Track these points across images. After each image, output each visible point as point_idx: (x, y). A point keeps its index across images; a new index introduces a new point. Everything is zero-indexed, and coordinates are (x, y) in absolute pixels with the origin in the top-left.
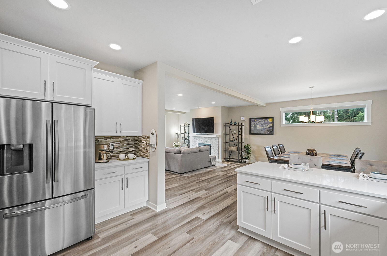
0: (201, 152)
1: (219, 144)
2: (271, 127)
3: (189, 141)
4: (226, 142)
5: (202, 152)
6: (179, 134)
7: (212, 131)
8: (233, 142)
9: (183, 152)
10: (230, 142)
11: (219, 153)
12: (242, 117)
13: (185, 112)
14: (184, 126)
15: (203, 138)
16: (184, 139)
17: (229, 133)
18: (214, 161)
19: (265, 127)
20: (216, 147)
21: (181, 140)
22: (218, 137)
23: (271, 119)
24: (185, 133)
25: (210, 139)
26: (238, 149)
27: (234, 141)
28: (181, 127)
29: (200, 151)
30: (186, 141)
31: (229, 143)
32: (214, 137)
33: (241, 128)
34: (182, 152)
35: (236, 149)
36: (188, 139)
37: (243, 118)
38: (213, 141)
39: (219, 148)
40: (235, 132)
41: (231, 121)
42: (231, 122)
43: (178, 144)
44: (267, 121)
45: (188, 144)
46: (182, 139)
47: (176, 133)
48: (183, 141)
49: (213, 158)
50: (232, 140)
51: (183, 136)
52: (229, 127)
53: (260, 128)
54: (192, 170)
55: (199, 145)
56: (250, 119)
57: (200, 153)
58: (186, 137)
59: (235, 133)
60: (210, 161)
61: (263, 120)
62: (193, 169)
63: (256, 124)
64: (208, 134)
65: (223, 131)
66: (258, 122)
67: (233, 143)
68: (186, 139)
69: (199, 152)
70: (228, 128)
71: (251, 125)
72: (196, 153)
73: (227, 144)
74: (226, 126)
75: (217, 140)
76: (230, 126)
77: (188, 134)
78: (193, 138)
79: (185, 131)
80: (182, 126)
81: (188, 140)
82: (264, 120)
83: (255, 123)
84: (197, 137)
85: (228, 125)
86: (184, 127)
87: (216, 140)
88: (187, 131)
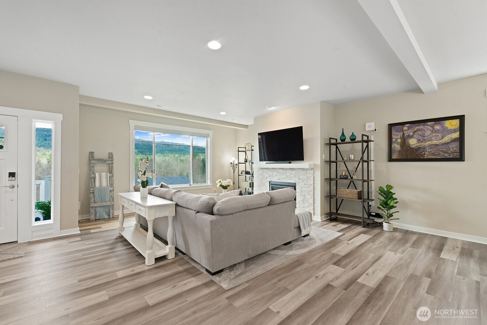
0: (274, 206)
1: (314, 183)
2: (455, 140)
3: (253, 176)
4: (330, 179)
5: (277, 205)
6: (236, 165)
7: (300, 157)
8: (347, 178)
9: (218, 210)
10: (341, 178)
11: (314, 203)
12: (367, 125)
13: (247, 126)
14: (244, 149)
15: (281, 171)
16: (244, 173)
17: (336, 160)
18: (306, 225)
19: (435, 142)
20: (307, 189)
21: (239, 175)
22: (312, 169)
23: (456, 122)
24: (247, 162)
25: (293, 172)
26: (360, 195)
27: (349, 178)
28: (239, 151)
29: (272, 203)
30: (248, 176)
31: (337, 181)
32: (303, 169)
33: (367, 146)
34: (215, 209)
35: (357, 195)
36: (251, 173)
37: (370, 126)
38: (301, 177)
39: (315, 192)
40: (353, 156)
41: (343, 132)
42: (343, 134)
43: (226, 183)
44: (443, 126)
45: (251, 182)
46: (241, 174)
47: (231, 163)
48: (242, 177)
49: (306, 219)
50: (345, 175)
51: (242, 167)
52: (337, 147)
53: (418, 144)
54: (248, 258)
55: (272, 184)
56: (391, 126)
57: (272, 207)
58: (249, 169)
59: (353, 158)
60: (297, 226)
61: (427, 125)
62: (253, 254)
63: (408, 136)
64: (290, 163)
65: (324, 156)
66: (414, 132)
67: (347, 182)
68: (247, 173)
69: (268, 207)
70: (333, 148)
71: (394, 140)
72: (262, 209)
73: (333, 182)
74: (330, 144)
75: (310, 173)
76: (340, 143)
77: (251, 163)
78: (261, 171)
79: (245, 159)
80: (240, 149)
81: (251, 175)
82: (431, 126)
83: (404, 134)
84: (268, 168)
85: (333, 141)
86: (245, 152)
87: (308, 175)
88: (249, 158)
